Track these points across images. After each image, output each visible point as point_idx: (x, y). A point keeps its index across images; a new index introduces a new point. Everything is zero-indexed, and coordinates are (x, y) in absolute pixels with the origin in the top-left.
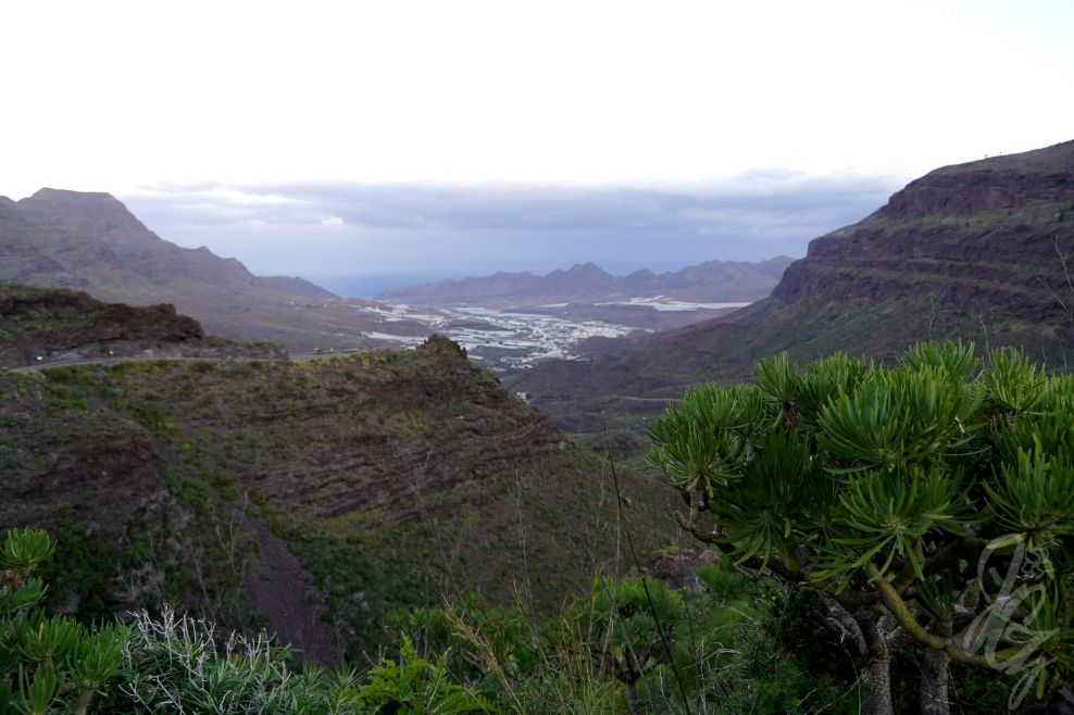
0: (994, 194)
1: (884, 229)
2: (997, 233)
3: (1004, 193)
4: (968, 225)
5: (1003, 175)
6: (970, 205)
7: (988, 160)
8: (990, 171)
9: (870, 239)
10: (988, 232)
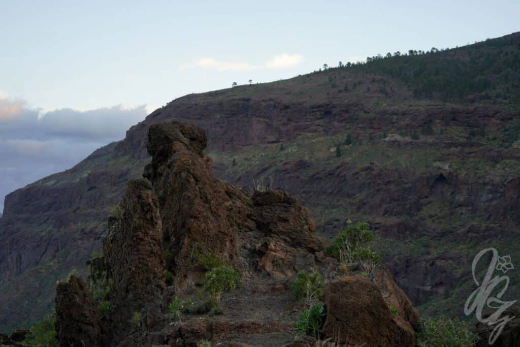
0: (257, 127)
1: (128, 171)
2: (277, 171)
3: (269, 126)
4: (234, 163)
5: (264, 104)
6: (232, 140)
7: (237, 89)
8: (248, 100)
9: (115, 184)
10: (265, 170)
